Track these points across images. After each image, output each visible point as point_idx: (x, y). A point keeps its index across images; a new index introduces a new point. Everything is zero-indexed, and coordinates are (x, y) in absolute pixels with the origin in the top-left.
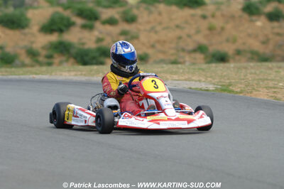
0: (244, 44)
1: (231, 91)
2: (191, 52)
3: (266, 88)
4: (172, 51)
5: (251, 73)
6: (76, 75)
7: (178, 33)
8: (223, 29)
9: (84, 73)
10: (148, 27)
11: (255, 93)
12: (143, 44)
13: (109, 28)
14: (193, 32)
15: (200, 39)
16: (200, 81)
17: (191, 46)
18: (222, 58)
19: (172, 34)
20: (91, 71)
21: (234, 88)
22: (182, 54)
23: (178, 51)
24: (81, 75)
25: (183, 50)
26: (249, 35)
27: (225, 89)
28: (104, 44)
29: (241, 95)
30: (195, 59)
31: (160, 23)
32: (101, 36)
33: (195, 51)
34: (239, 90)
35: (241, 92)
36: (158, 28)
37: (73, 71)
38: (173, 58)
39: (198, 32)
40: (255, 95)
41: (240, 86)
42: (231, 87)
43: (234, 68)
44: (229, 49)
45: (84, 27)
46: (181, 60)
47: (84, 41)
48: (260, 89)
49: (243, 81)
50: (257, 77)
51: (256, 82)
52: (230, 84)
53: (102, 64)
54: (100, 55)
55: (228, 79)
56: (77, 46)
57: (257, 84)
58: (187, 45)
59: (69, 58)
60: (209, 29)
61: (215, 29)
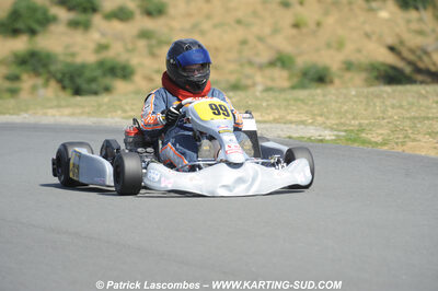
0: (359, 51)
1: (364, 142)
2: (261, 67)
4: (232, 67)
5: (393, 107)
7: (240, 33)
8: (319, 24)
10: (187, 24)
11: (410, 144)
13: (118, 26)
14: (267, 30)
15: (282, 43)
16: (303, 123)
17: (265, 57)
18: (321, 78)
19: (232, 36)
21: (369, 136)
22: (248, 70)
23: (242, 65)
25: (250, 63)
26: (368, 36)
27: (354, 137)
28: (110, 54)
29: (386, 148)
30: (273, 79)
31: (209, 17)
32: (104, 41)
33: (272, 64)
34: (379, 139)
35: (384, 143)
36: (206, 25)
37: (67, 106)
38: (233, 79)
39: (276, 31)
40: (409, 148)
41: (380, 131)
42: (363, 135)
43: (354, 96)
44: (331, 60)
45: (73, 24)
46: (249, 82)
47: (75, 49)
48: (420, 137)
49: (383, 122)
50: (407, 115)
51: (408, 123)
52: (361, 129)
53: (107, 90)
54: (104, 75)
55: (354, 119)
56: (61, 58)
57: (411, 128)
58: (257, 54)
59: (47, 81)
60: (296, 26)
61: (306, 25)
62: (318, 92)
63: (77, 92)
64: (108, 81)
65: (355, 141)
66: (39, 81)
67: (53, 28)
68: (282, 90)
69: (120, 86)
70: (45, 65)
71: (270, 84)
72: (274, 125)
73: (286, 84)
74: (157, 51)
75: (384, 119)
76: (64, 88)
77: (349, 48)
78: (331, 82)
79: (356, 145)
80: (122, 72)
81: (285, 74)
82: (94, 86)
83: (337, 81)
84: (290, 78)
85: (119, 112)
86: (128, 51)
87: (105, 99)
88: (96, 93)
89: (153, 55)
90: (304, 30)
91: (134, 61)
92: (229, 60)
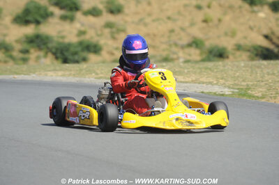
0: (245, 38)
1: (251, 96)
2: (183, 47)
4: (164, 46)
5: (268, 74)
7: (170, 25)
8: (220, 20)
10: (136, 19)
13: (91, 19)
14: (187, 24)
15: (197, 32)
16: (210, 83)
17: (185, 41)
18: (220, 54)
19: (163, 27)
21: (254, 93)
22: (174, 49)
23: (170, 45)
25: (176, 45)
26: (251, 28)
27: (243, 93)
28: (87, 37)
30: (190, 55)
31: (150, 15)
32: (83, 29)
33: (190, 45)
34: (260, 95)
36: (148, 20)
37: (61, 70)
38: (165, 54)
39: (192, 24)
42: (249, 92)
43: (244, 67)
44: (228, 43)
45: (64, 18)
46: (175, 56)
47: (64, 34)
51: (277, 84)
52: (248, 88)
53: (85, 60)
54: (83, 50)
55: (243, 81)
56: (55, 39)
58: (180, 39)
59: (46, 53)
60: (205, 21)
61: (211, 20)
62: (220, 63)
63: (65, 61)
64: (85, 54)
65: (244, 95)
66: (41, 54)
67: (50, 20)
68: (196, 62)
69: (93, 57)
70: (45, 44)
71: (188, 58)
72: (192, 84)
73: (198, 58)
74: (116, 36)
75: (262, 81)
76: (57, 58)
77: (239, 36)
78: (228, 57)
79: (245, 98)
80: (94, 49)
81: (198, 51)
82: (76, 57)
83: (231, 57)
84: (201, 54)
85: (93, 74)
86: (98, 35)
87: (84, 66)
88: (77, 62)
89: (114, 38)
90: (210, 24)
91: (102, 42)
92: (162, 43)
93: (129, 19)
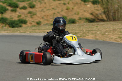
0: (83, 15)
3: (91, 34)
5: (85, 28)
6: (7, 32)
7: (53, 11)
8: (73, 9)
9: (11, 31)
10: (40, 10)
11: (87, 37)
12: (38, 17)
13: (23, 11)
14: (60, 11)
15: (64, 14)
18: (73, 22)
19: (51, 12)
20: (14, 30)
21: (77, 35)
24: (10, 32)
26: (85, 11)
28: (21, 17)
29: (81, 38)
31: (45, 8)
32: (20, 15)
35: (81, 37)
36: (45, 10)
39: (62, 11)
40: (87, 38)
41: (80, 34)
43: (77, 26)
44: (76, 17)
45: (12, 11)
47: (12, 17)
48: (89, 35)
49: (81, 32)
50: (88, 30)
51: (87, 32)
53: (21, 26)
54: (20, 23)
56: (9, 19)
57: (88, 33)
59: (6, 25)
60: (67, 9)
61: (69, 9)
63: (13, 27)
64: (21, 24)
66: (4, 25)
67: (7, 12)
69: (24, 25)
70: (5, 21)
74: (33, 17)
75: (82, 31)
76: (10, 27)
77: (80, 14)
78: (76, 23)
80: (24, 22)
83: (77, 22)
86: (26, 17)
88: (18, 27)
89: (32, 18)
90: (69, 10)
91: (27, 19)
92: (51, 18)
93: (37, 10)
